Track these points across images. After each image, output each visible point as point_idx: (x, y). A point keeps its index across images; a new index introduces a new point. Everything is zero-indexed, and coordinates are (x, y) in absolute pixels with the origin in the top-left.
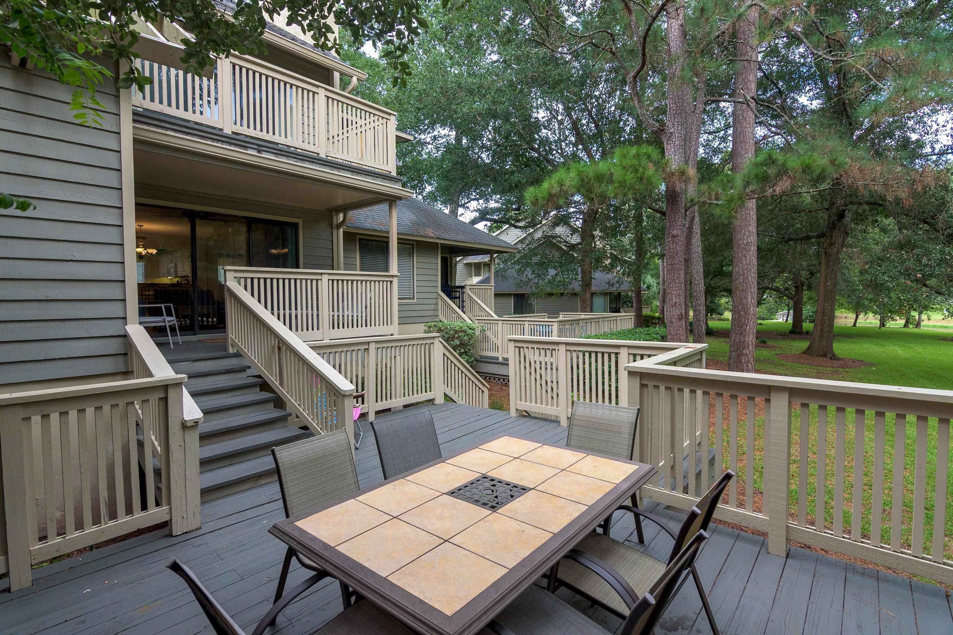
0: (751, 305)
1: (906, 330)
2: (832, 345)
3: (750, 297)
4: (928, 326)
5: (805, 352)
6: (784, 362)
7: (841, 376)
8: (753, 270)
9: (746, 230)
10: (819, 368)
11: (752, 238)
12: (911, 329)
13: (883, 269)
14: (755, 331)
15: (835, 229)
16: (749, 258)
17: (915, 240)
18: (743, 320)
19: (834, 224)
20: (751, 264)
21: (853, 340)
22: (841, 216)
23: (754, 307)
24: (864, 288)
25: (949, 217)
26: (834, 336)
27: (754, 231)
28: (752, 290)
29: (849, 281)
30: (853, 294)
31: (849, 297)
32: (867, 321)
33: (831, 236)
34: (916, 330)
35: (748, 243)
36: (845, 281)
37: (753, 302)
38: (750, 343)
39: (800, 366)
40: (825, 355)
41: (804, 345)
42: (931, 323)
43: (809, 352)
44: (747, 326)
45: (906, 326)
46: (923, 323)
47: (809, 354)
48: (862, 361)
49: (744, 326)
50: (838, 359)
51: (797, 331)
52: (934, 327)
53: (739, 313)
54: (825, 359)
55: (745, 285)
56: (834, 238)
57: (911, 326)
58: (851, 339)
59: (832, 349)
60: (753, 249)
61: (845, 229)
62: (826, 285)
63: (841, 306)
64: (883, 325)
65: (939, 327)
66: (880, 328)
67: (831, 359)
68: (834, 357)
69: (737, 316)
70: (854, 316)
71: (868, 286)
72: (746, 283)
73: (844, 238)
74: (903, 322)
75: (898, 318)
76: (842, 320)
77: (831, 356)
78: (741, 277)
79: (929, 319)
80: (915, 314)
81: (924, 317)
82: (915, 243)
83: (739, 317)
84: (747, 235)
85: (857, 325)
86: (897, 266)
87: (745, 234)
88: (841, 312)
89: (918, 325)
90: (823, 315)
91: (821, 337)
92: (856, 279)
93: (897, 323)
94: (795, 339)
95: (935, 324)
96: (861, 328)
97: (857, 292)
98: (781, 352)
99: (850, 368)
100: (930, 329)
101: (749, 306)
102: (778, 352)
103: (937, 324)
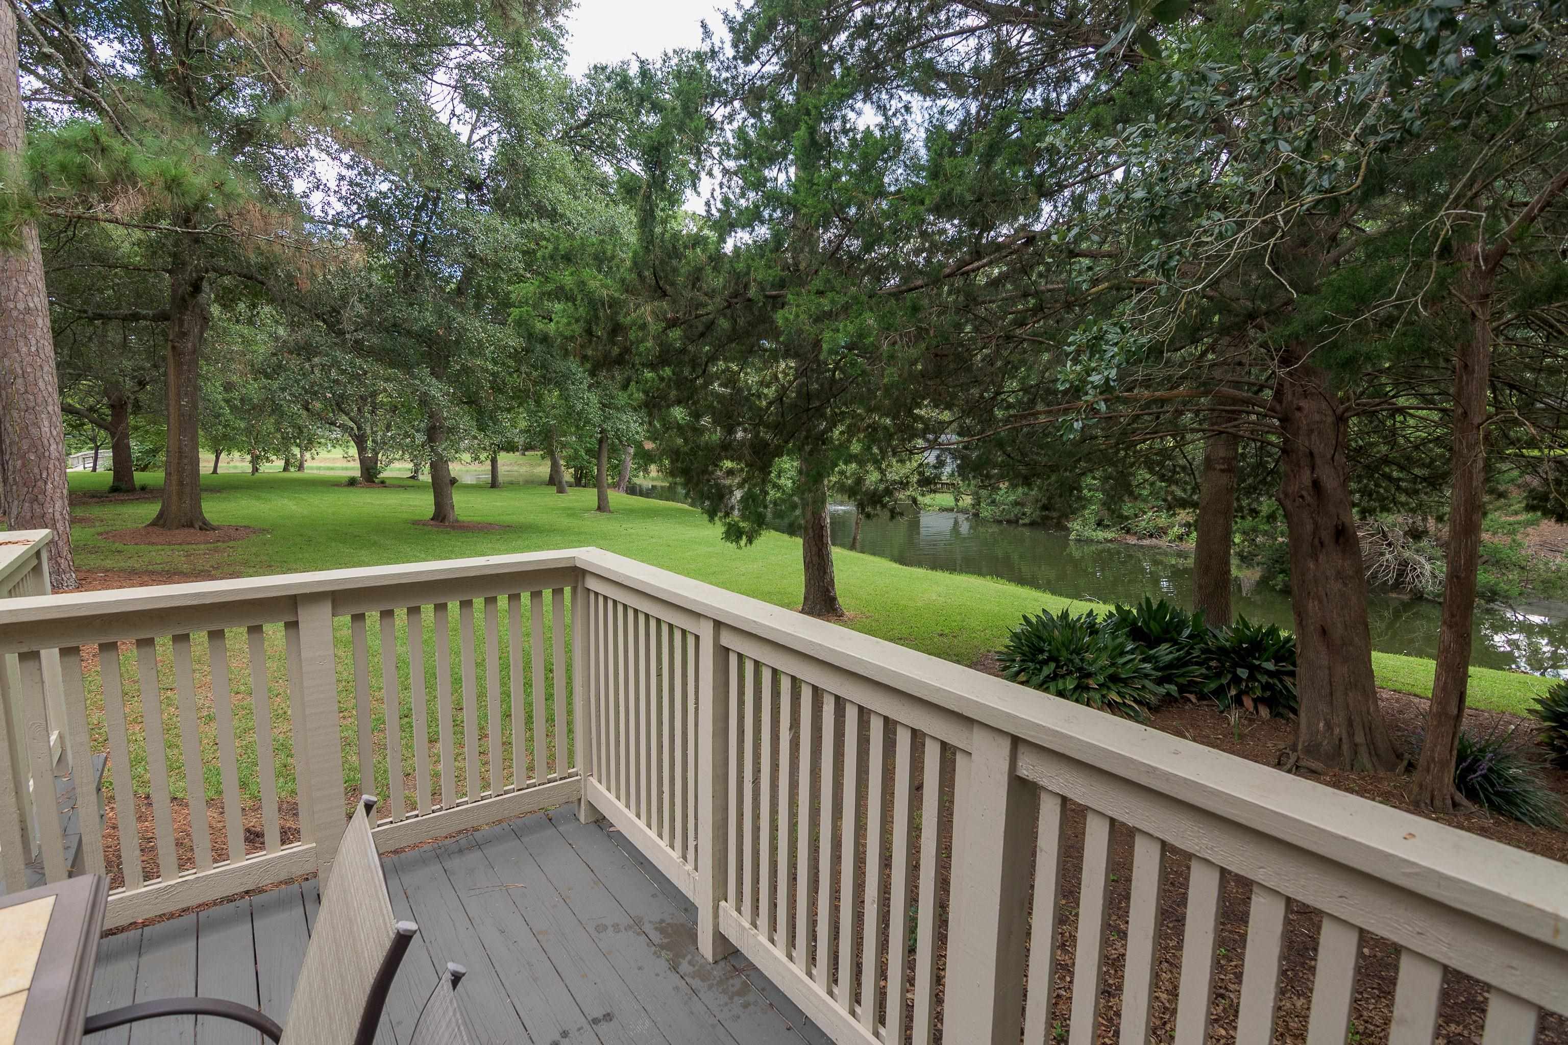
0: (52, 441)
1: (286, 475)
2: (200, 507)
3: (46, 423)
4: (312, 468)
5: (154, 524)
6: (119, 546)
8: (46, 368)
9: (21, 280)
10: (186, 547)
11: (36, 299)
12: (293, 473)
14: (65, 492)
15: (186, 309)
16: (33, 342)
18: (36, 470)
19: (183, 299)
20: (42, 356)
21: (224, 495)
22: (196, 288)
23: (57, 444)
25: (355, 316)
26: (202, 491)
27: (41, 285)
28: (50, 408)
32: (232, 464)
33: (181, 322)
34: (299, 475)
35: (28, 310)
37: (55, 433)
38: (58, 516)
39: (150, 548)
40: (191, 526)
41: (150, 510)
42: (314, 464)
43: (161, 522)
44: (46, 483)
45: (286, 469)
46: (306, 465)
47: (163, 526)
48: (248, 527)
49: (40, 483)
50: (214, 529)
51: (123, 486)
52: (319, 468)
53: (23, 457)
54: (192, 531)
55: (31, 397)
56: (186, 325)
57: (292, 469)
58: (219, 494)
59: (201, 513)
60: (43, 323)
61: (203, 312)
62: (181, 405)
63: (202, 443)
64: (255, 470)
66: (252, 474)
67: (201, 529)
68: (206, 526)
69: (19, 462)
70: (213, 457)
72: (34, 394)
74: (281, 464)
75: (274, 458)
76: (204, 464)
77: (201, 524)
78: (20, 381)
79: (313, 459)
81: (307, 455)
83: (24, 465)
84: (25, 291)
85: (219, 471)
87: (18, 289)
88: (203, 452)
89: (301, 467)
90: (180, 458)
91: (180, 494)
93: (273, 466)
94: (123, 502)
95: (319, 465)
96: (224, 475)
98: (107, 529)
99: (234, 540)
100: (315, 471)
101: (46, 442)
102: (100, 530)
103: (322, 465)
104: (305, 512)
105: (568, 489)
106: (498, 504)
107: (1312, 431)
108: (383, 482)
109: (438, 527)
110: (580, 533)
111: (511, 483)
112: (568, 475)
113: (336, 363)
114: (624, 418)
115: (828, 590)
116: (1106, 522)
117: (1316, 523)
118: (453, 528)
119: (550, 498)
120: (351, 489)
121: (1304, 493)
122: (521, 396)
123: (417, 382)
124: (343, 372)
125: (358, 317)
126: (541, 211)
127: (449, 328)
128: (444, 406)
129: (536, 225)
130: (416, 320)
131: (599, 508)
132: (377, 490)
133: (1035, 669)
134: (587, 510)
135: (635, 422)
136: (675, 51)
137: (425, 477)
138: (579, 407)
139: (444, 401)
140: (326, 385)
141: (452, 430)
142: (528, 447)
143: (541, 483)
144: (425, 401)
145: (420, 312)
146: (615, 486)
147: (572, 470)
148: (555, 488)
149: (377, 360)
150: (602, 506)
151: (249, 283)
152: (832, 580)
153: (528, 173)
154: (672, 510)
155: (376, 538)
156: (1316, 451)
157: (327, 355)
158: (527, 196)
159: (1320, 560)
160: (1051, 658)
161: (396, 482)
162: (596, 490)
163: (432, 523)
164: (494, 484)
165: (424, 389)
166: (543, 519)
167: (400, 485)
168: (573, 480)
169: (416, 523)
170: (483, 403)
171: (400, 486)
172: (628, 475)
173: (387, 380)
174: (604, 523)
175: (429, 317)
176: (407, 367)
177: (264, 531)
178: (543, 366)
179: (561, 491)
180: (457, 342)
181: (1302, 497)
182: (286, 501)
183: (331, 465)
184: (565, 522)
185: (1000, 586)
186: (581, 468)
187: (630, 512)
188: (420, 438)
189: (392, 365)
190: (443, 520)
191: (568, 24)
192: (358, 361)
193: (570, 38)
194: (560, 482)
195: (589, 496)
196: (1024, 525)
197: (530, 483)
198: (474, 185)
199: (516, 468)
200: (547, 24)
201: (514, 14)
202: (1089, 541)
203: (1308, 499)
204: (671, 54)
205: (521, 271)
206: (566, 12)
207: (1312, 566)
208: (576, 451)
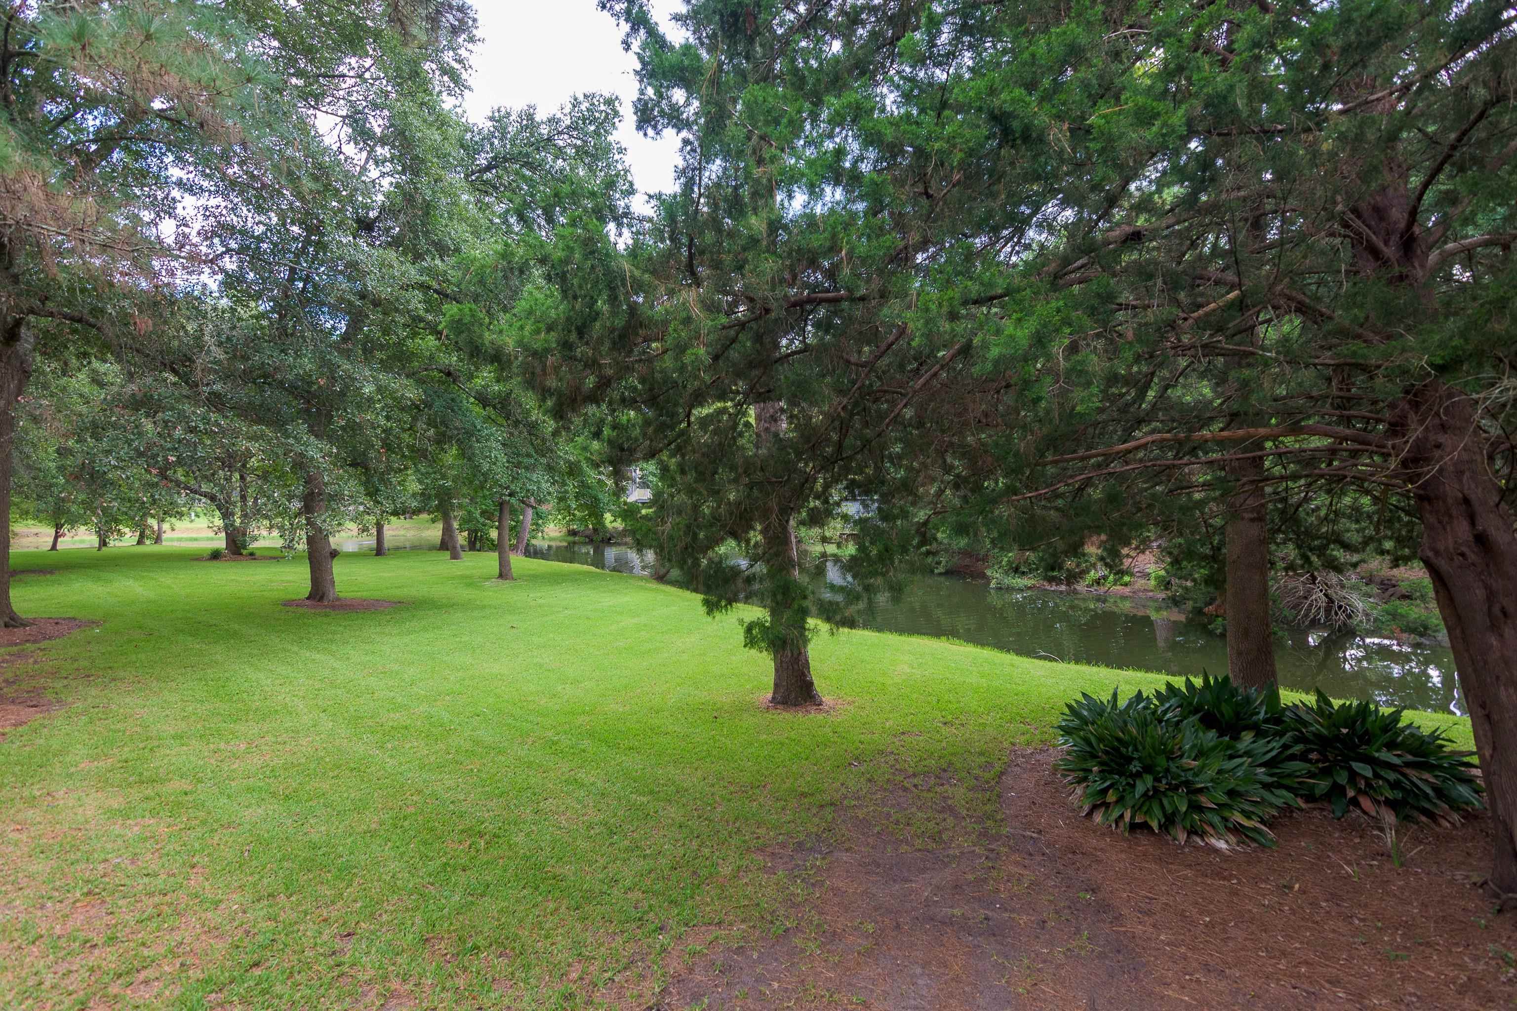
1: (141, 549)
2: (8, 594)
4: (172, 540)
7: (31, 660)
12: (149, 547)
13: (105, 444)
17: (159, 395)
21: (53, 577)
22: (12, 334)
24: (67, 481)
25: (212, 363)
26: (14, 573)
29: (37, 469)
30: (48, 492)
31: (39, 497)
32: (76, 538)
34: (156, 548)
36: (29, 467)
42: (175, 535)
45: (140, 542)
46: (164, 536)
48: (74, 619)
50: (24, 624)
52: (180, 540)
57: (148, 542)
58: (48, 576)
59: (9, 605)
61: (22, 363)
63: (25, 514)
64: (103, 543)
65: (188, 540)
66: (99, 549)
67: (7, 626)
68: (13, 622)
70: (52, 531)
71: (76, 477)
73: (20, 381)
74: (134, 537)
75: (126, 530)
76: (30, 539)
77: (7, 619)
79: (173, 530)
80: (153, 522)
81: (166, 526)
82: (159, 400)
85: (59, 547)
86: (132, 440)
88: (26, 526)
89: (158, 540)
92: (51, 464)
93: (126, 539)
95: (180, 536)
96: (68, 552)
97: (55, 490)
99: (50, 638)
100: (176, 544)
103: (184, 535)
104: (152, 595)
105: (463, 554)
106: (386, 575)
107: (1462, 472)
108: (252, 554)
109: (314, 607)
110: (484, 607)
111: (397, 548)
112: (461, 538)
113: (182, 417)
114: (534, 477)
115: (803, 674)
116: (1023, 569)
117: (1487, 587)
118: (333, 607)
119: (443, 564)
120: (215, 563)
121: (1464, 549)
122: (419, 454)
123: (291, 441)
124: (192, 430)
125: (215, 363)
126: (442, 250)
127: (333, 379)
128: (325, 469)
129: (438, 262)
130: (291, 368)
131: (501, 576)
132: (244, 563)
133: (1128, 784)
134: (488, 579)
135: (547, 482)
136: (585, 96)
137: (302, 547)
138: (486, 467)
139: (324, 463)
140: (169, 445)
141: (336, 497)
142: (417, 512)
143: (432, 548)
144: (300, 464)
145: (295, 359)
146: (514, 548)
147: (466, 534)
148: (447, 554)
149: (239, 416)
150: (504, 574)
151: (78, 326)
152: (807, 661)
153: (428, 208)
154: (580, 573)
155: (236, 627)
156: (1473, 497)
157: (172, 409)
158: (426, 233)
159: (1506, 635)
160: (1148, 769)
161: (266, 553)
162: (496, 554)
163: (308, 602)
164: (379, 551)
165: (299, 449)
166: (438, 591)
167: (273, 557)
168: (465, 543)
169: (288, 603)
170: (373, 464)
171: (275, 558)
172: (527, 536)
173: (254, 438)
174: (509, 594)
175: (307, 364)
176: (279, 423)
177: (93, 623)
178: (443, 423)
179: (455, 556)
180: (343, 394)
181: (1463, 555)
182: (130, 582)
183: (194, 535)
184: (465, 594)
185: (962, 648)
186: (476, 531)
187: (535, 579)
188: (296, 505)
189: (259, 421)
190: (321, 599)
191: (473, 60)
192: (213, 416)
193: (473, 72)
194: (454, 548)
195: (489, 561)
196: (940, 574)
197: (417, 549)
198: (365, 226)
199: (402, 532)
200: (448, 57)
201: (415, 31)
202: (1010, 589)
203: (1472, 557)
204: (581, 98)
205: (421, 312)
206: (470, 46)
207: (1494, 641)
208: (469, 512)
